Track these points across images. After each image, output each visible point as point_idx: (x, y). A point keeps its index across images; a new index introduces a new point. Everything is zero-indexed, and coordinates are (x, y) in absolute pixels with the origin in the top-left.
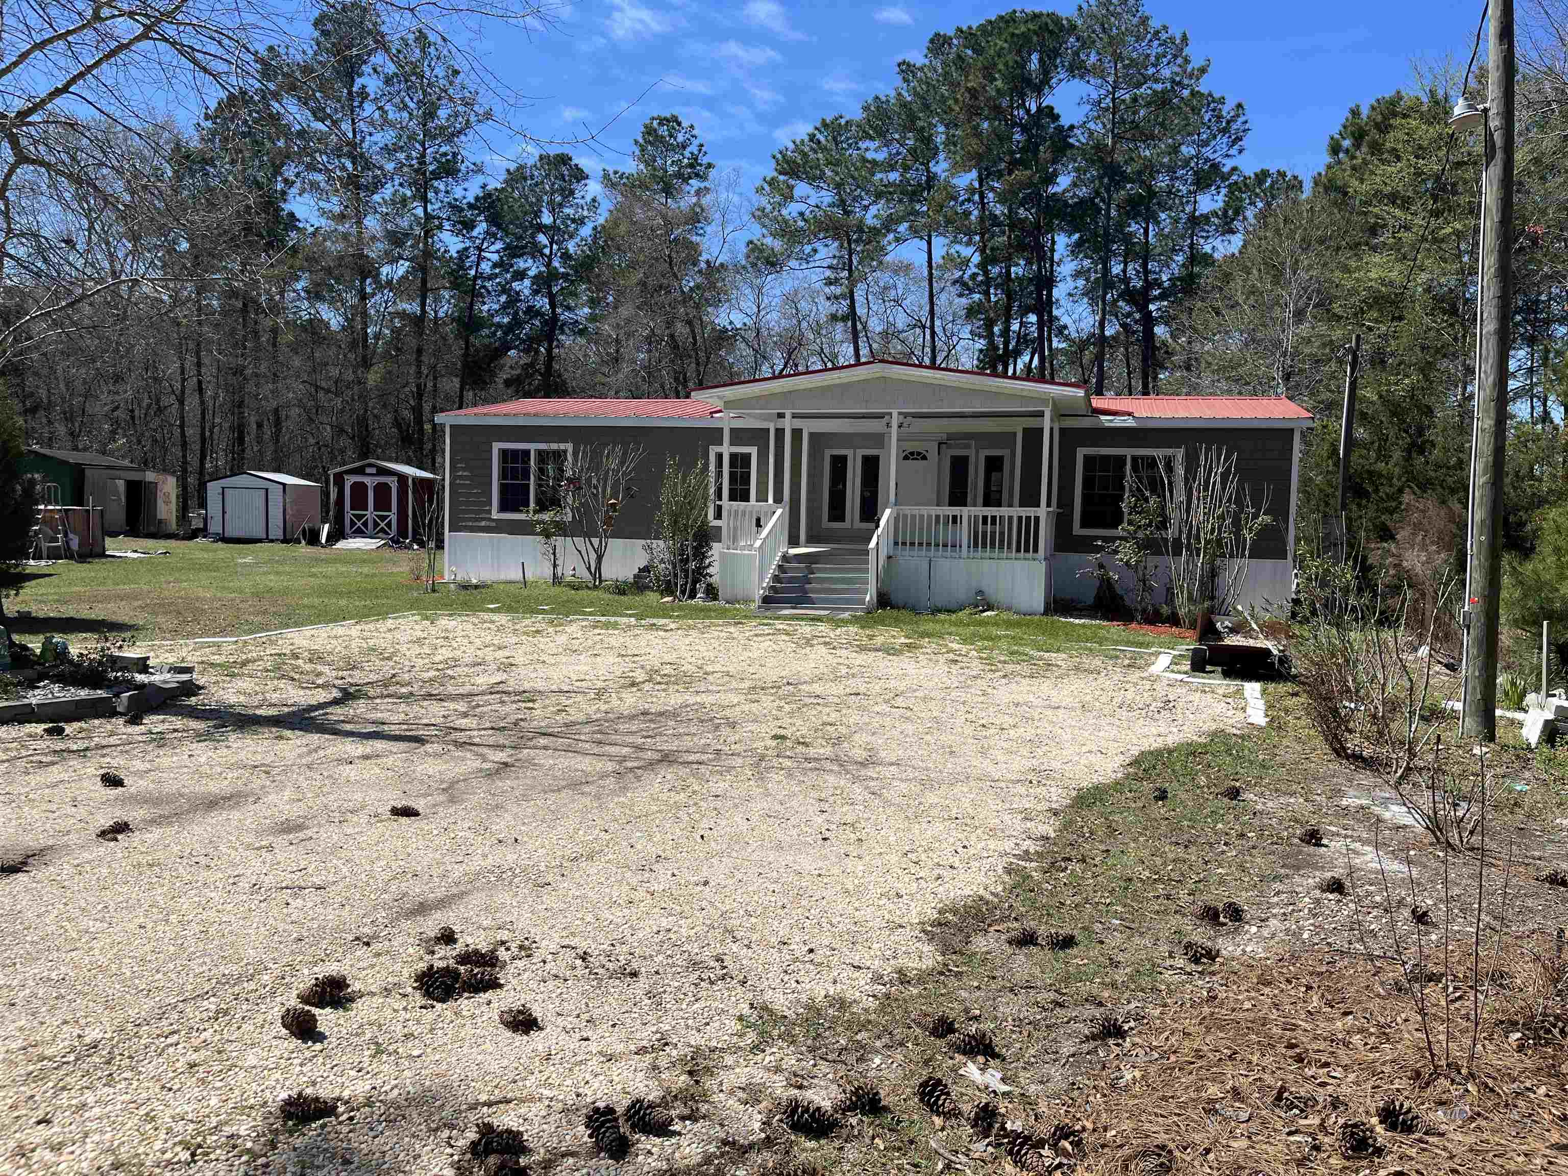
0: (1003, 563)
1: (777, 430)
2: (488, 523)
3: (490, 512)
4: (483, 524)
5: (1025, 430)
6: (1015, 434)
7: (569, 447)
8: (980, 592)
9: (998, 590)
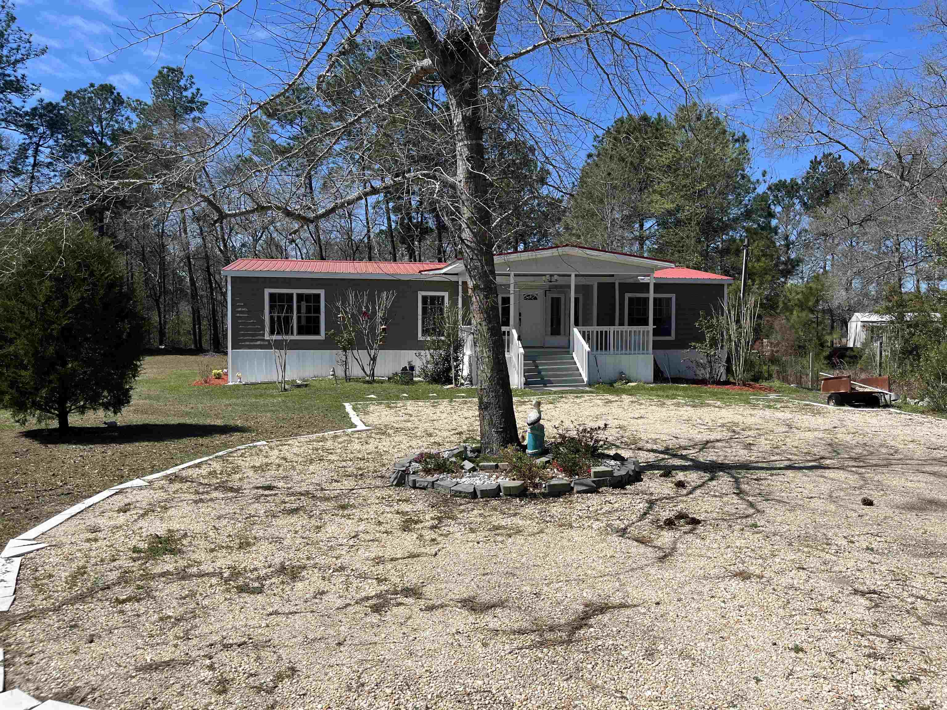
0: (624, 356)
1: (463, 282)
2: (262, 343)
3: (263, 335)
4: (258, 343)
5: (599, 284)
6: (592, 286)
7: (322, 292)
8: (622, 373)
9: (630, 372)
